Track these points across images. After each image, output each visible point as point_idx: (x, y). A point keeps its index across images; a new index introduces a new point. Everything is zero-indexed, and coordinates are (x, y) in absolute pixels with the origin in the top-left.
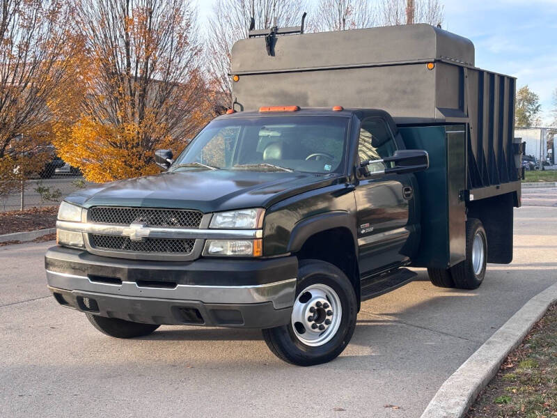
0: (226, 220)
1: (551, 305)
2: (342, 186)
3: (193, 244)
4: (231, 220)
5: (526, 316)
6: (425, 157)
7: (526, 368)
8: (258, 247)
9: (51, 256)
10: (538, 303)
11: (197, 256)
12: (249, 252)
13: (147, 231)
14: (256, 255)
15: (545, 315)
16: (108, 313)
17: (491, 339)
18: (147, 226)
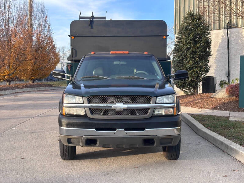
13: (126, 106)
14: (175, 114)
16: (103, 145)
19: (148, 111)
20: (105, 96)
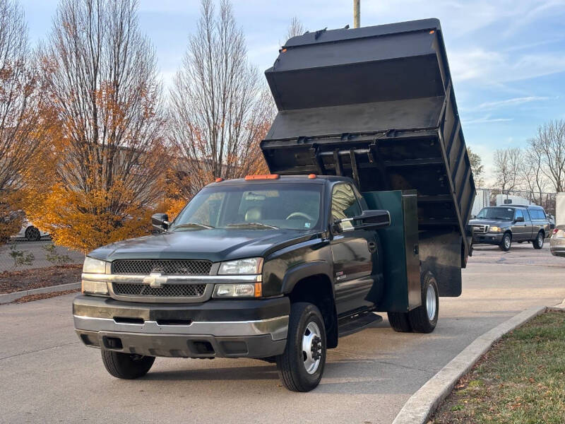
0: (231, 268)
1: (495, 342)
2: (318, 241)
3: (204, 288)
4: (234, 268)
5: (473, 351)
6: (387, 215)
7: (475, 386)
8: (259, 289)
9: (77, 303)
10: (484, 341)
11: (207, 298)
12: (251, 293)
13: (165, 279)
14: (258, 295)
15: (489, 350)
16: (131, 349)
17: (446, 367)
18: (166, 275)
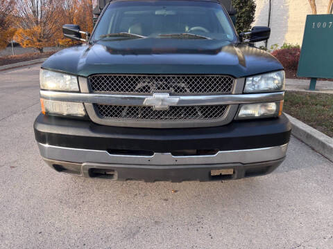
11: (230, 121)
12: (275, 112)
18: (176, 95)
19: (224, 109)
20: (127, 76)
